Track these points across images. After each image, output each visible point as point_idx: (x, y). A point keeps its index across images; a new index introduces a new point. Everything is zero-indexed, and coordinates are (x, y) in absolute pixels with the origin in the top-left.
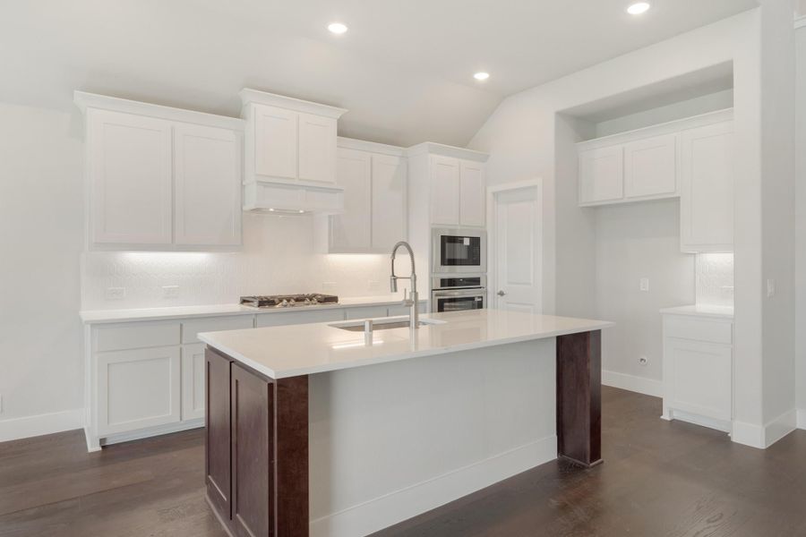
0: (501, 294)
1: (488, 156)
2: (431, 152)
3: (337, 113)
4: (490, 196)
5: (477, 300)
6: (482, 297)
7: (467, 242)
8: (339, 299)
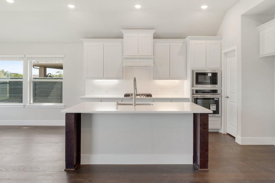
0: (228, 97)
1: (222, 37)
2: (191, 40)
3: (153, 31)
4: (223, 55)
5: (215, 99)
6: (218, 98)
7: (210, 75)
8: (152, 96)
